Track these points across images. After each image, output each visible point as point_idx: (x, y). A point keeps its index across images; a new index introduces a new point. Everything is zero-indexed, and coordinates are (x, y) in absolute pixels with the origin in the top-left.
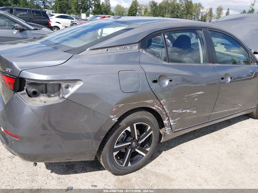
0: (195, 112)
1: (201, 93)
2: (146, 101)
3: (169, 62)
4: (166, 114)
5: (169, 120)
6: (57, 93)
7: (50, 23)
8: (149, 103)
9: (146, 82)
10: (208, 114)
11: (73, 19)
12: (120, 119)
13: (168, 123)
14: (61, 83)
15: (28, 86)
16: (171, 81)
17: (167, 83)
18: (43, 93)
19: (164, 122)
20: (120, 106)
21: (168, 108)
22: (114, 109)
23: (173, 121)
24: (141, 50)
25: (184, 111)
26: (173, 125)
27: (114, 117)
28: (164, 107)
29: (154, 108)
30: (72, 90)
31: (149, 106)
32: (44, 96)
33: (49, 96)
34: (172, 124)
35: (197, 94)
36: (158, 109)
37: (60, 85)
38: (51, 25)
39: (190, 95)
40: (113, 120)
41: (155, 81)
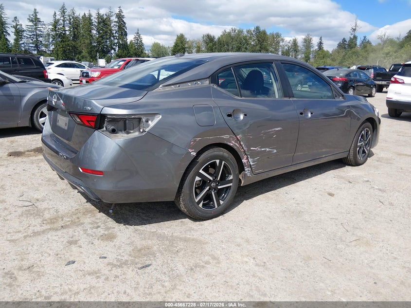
0: (275, 151)
1: (279, 129)
2: (223, 136)
3: (241, 97)
4: (244, 151)
5: (247, 158)
6: (137, 129)
7: (46, 74)
8: (225, 138)
9: (220, 116)
10: (290, 155)
11: (84, 67)
12: (199, 154)
13: (247, 162)
14: (142, 117)
15: (108, 123)
16: (245, 115)
17: (242, 117)
18: (121, 131)
19: (243, 160)
20: (198, 139)
21: (245, 145)
22: (192, 143)
23: (252, 159)
24: (212, 85)
25: (263, 149)
26: (253, 165)
27: (192, 151)
28: (242, 143)
29: (231, 144)
30: (152, 124)
31: (225, 142)
32: (123, 133)
33: (128, 133)
34: (251, 163)
35: (275, 131)
36: (236, 145)
37: (140, 119)
38: (47, 78)
39: (267, 131)
40: (192, 154)
41: (229, 116)
